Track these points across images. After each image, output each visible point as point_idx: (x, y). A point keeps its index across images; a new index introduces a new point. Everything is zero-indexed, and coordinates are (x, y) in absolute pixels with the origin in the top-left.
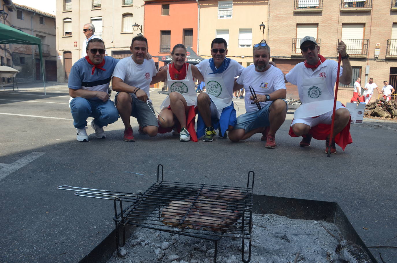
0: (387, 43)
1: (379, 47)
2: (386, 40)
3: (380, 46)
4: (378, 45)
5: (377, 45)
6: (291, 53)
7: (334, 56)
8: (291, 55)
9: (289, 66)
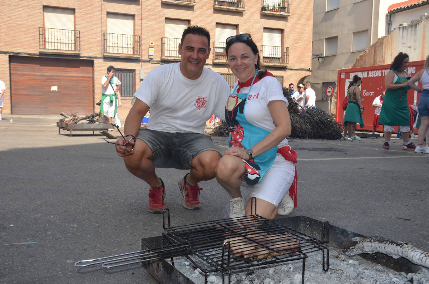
0: (161, 42)
1: (153, 46)
2: (160, 38)
4: (152, 43)
5: (150, 43)
6: (39, 49)
7: (100, 55)
8: (39, 52)
9: (37, 67)
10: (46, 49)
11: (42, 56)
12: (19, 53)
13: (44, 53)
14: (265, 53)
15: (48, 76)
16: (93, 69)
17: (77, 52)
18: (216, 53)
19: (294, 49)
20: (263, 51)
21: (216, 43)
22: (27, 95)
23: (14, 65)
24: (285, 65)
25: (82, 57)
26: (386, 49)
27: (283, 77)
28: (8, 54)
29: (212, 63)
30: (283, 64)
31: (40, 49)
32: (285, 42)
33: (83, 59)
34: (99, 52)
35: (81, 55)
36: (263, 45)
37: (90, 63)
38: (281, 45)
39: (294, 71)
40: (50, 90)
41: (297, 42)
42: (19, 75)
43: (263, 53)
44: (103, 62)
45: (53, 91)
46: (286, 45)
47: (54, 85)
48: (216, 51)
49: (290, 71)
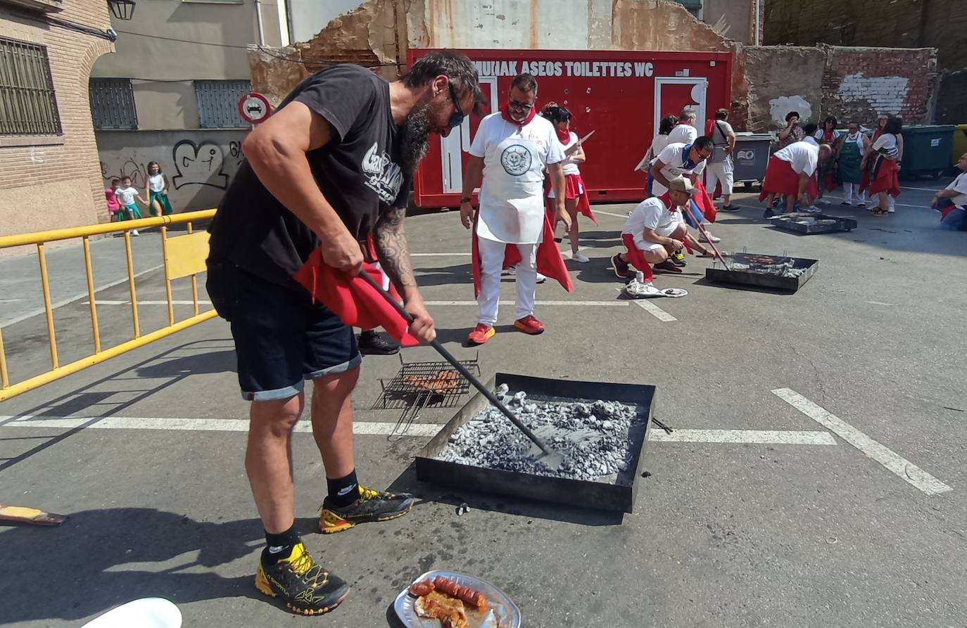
26: (436, 13)
27: (43, 49)
39: (70, 31)
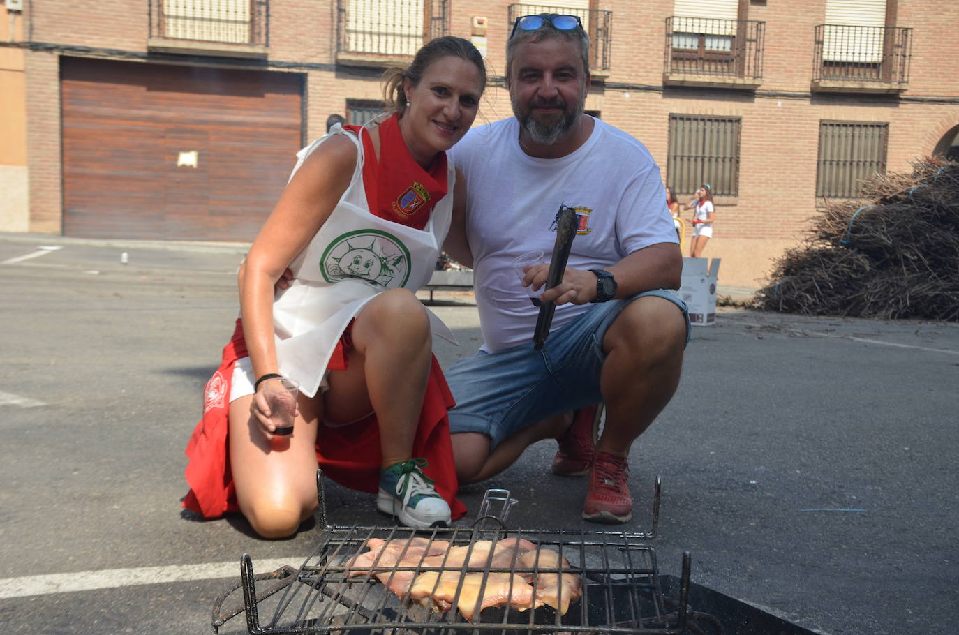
0: (506, 17)
1: (485, 31)
2: (503, 7)
3: (485, 26)
4: (480, 23)
5: (475, 22)
6: (147, 37)
7: (324, 59)
8: (149, 48)
9: (137, 92)
10: (165, 38)
11: (157, 59)
12: (88, 50)
13: (162, 51)
14: (832, 50)
15: (169, 121)
16: (302, 99)
17: (259, 50)
18: (675, 50)
19: (930, 31)
20: (826, 43)
21: (676, 20)
22: (109, 178)
23: (73, 85)
24: (895, 86)
25: (273, 65)
27: (886, 125)
28: (57, 53)
29: (660, 84)
30: (890, 83)
31: (150, 37)
32: (899, 11)
33: (275, 69)
34: (322, 51)
35: (270, 59)
36: (827, 22)
37: (294, 82)
38: (886, 22)
39: (924, 105)
40: (176, 165)
41: (940, 9)
42: (85, 115)
43: (825, 50)
44: (334, 79)
45: (184, 166)
46: (901, 22)
47: (187, 150)
48: (675, 46)
49: (910, 106)
